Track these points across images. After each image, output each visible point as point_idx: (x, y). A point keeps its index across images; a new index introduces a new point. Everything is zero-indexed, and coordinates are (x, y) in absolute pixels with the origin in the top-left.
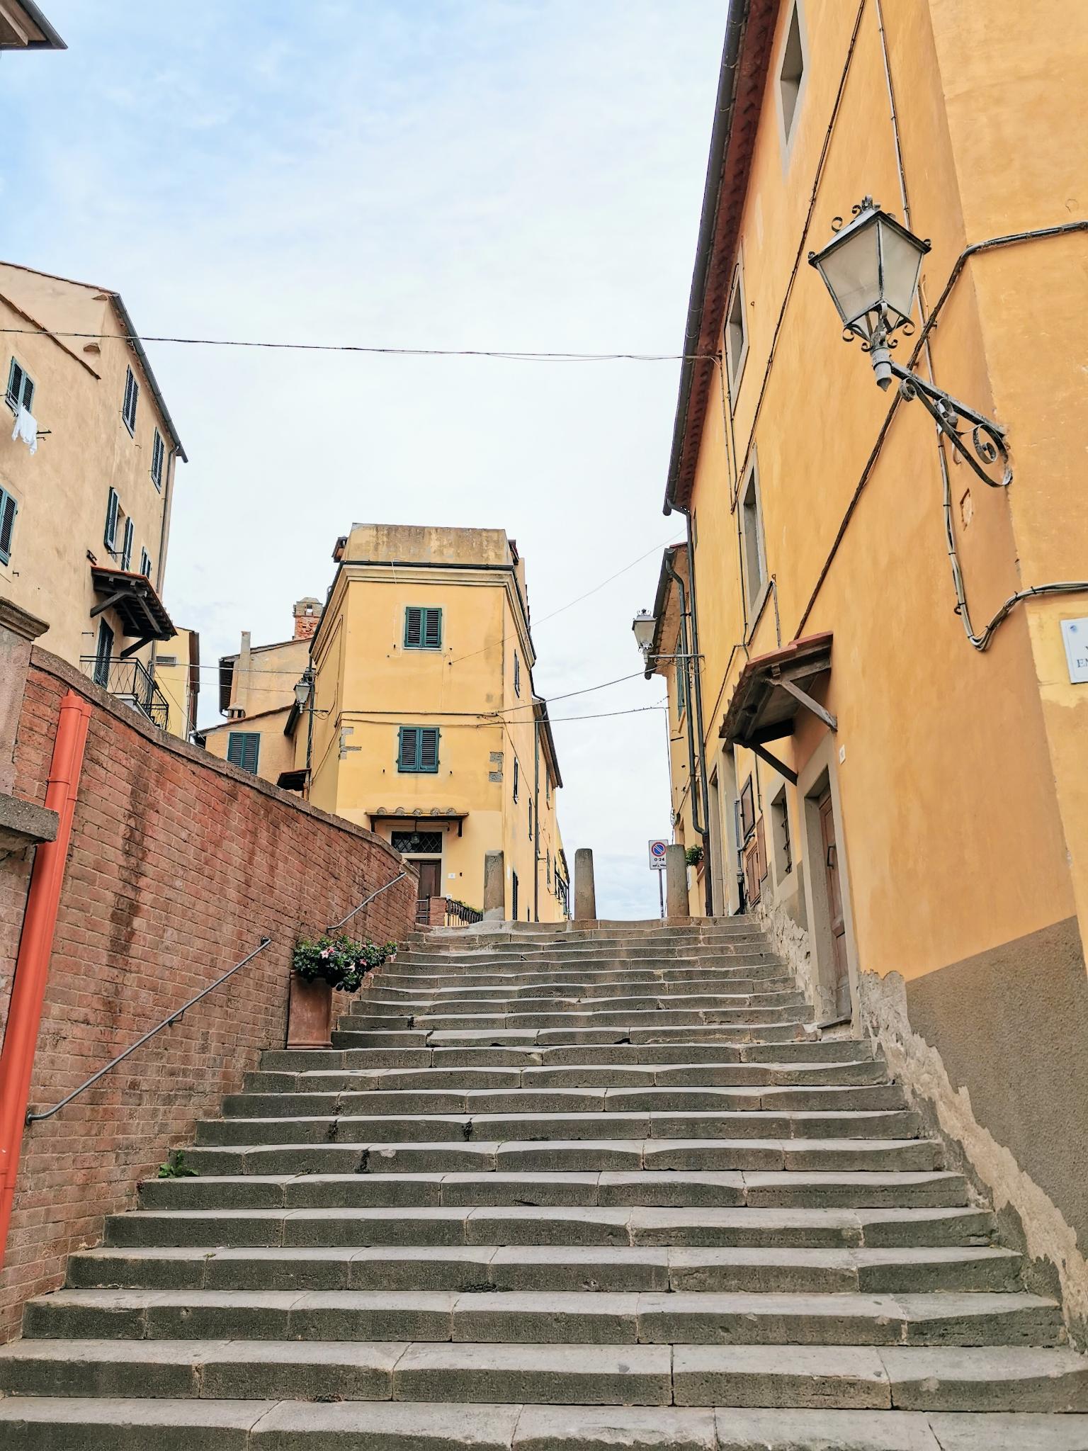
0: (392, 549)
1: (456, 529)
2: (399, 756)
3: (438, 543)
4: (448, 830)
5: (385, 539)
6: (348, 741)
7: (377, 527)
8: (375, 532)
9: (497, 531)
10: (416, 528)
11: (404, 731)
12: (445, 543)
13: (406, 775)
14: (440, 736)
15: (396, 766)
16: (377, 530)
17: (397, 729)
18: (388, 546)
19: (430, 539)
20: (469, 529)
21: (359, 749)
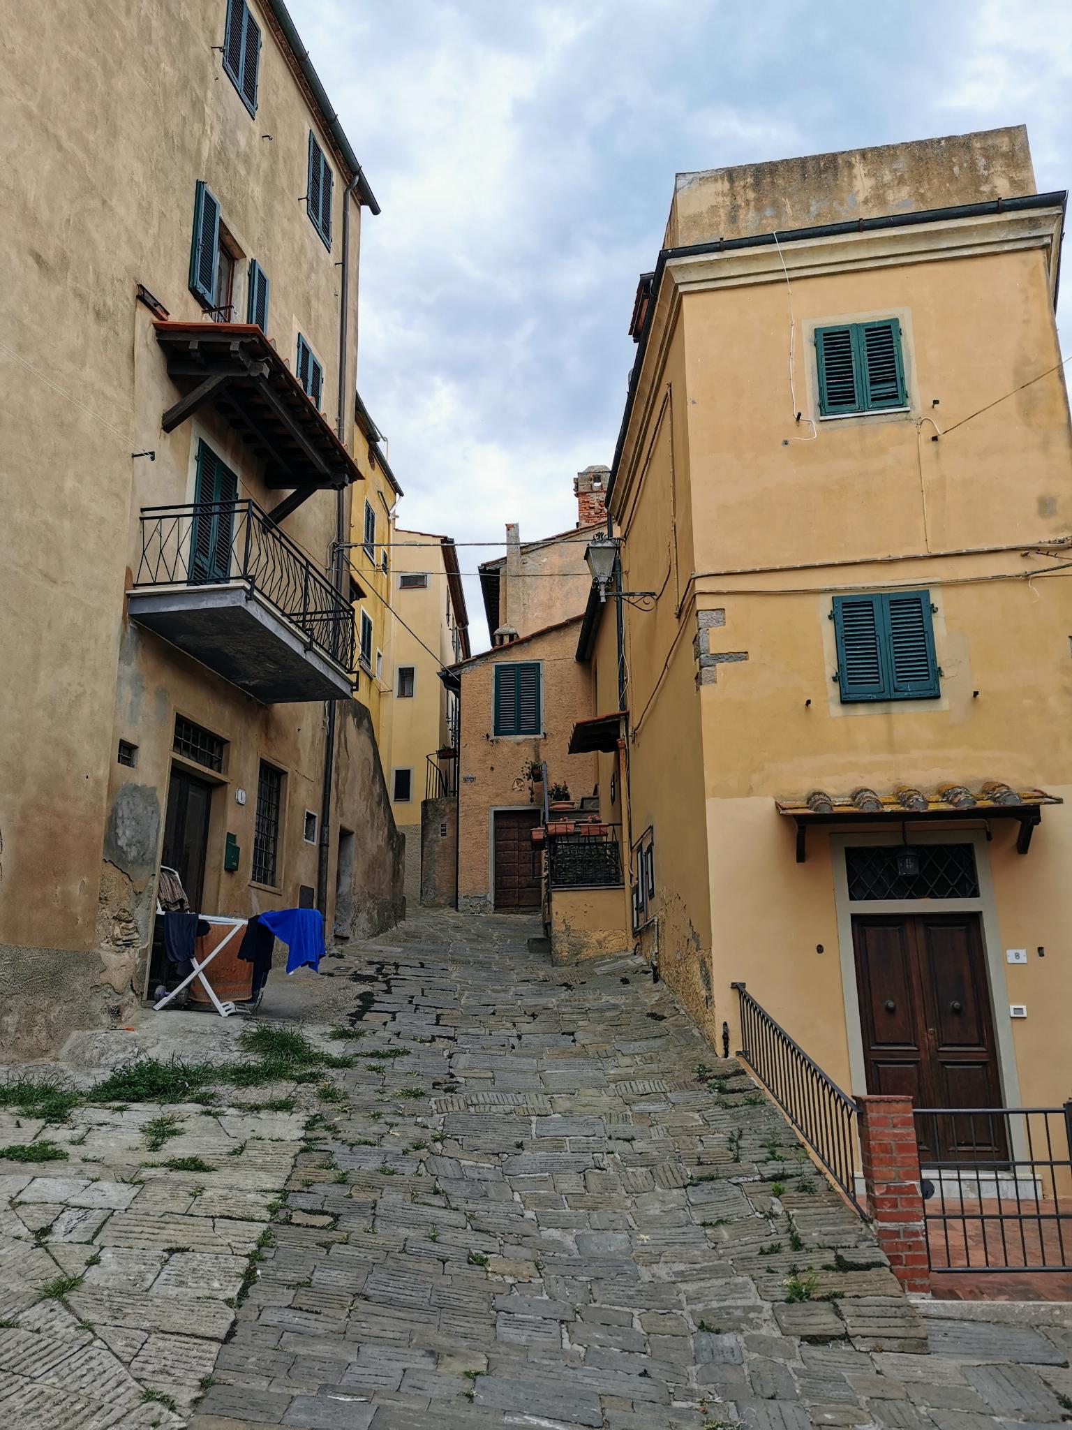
0: (768, 212)
1: (907, 146)
2: (839, 666)
3: (870, 182)
4: (989, 837)
5: (751, 195)
6: (716, 641)
7: (731, 174)
8: (727, 185)
9: (1008, 131)
10: (816, 158)
11: (846, 605)
12: (888, 177)
13: (861, 710)
14: (933, 610)
15: (833, 691)
16: (731, 180)
17: (825, 605)
18: (759, 209)
19: (852, 177)
20: (939, 141)
21: (743, 656)
